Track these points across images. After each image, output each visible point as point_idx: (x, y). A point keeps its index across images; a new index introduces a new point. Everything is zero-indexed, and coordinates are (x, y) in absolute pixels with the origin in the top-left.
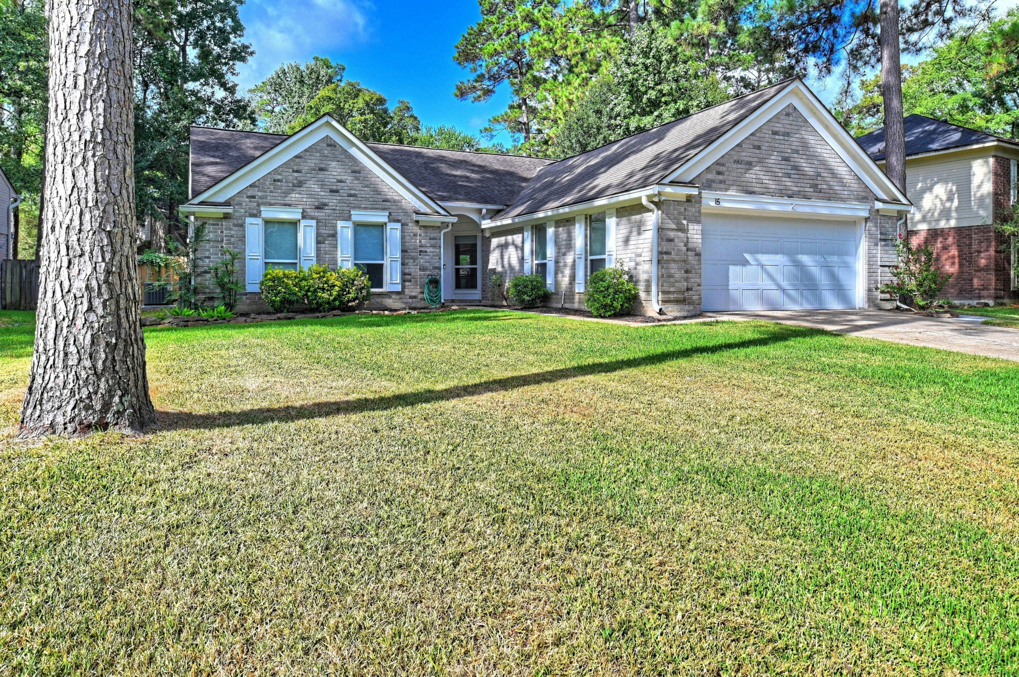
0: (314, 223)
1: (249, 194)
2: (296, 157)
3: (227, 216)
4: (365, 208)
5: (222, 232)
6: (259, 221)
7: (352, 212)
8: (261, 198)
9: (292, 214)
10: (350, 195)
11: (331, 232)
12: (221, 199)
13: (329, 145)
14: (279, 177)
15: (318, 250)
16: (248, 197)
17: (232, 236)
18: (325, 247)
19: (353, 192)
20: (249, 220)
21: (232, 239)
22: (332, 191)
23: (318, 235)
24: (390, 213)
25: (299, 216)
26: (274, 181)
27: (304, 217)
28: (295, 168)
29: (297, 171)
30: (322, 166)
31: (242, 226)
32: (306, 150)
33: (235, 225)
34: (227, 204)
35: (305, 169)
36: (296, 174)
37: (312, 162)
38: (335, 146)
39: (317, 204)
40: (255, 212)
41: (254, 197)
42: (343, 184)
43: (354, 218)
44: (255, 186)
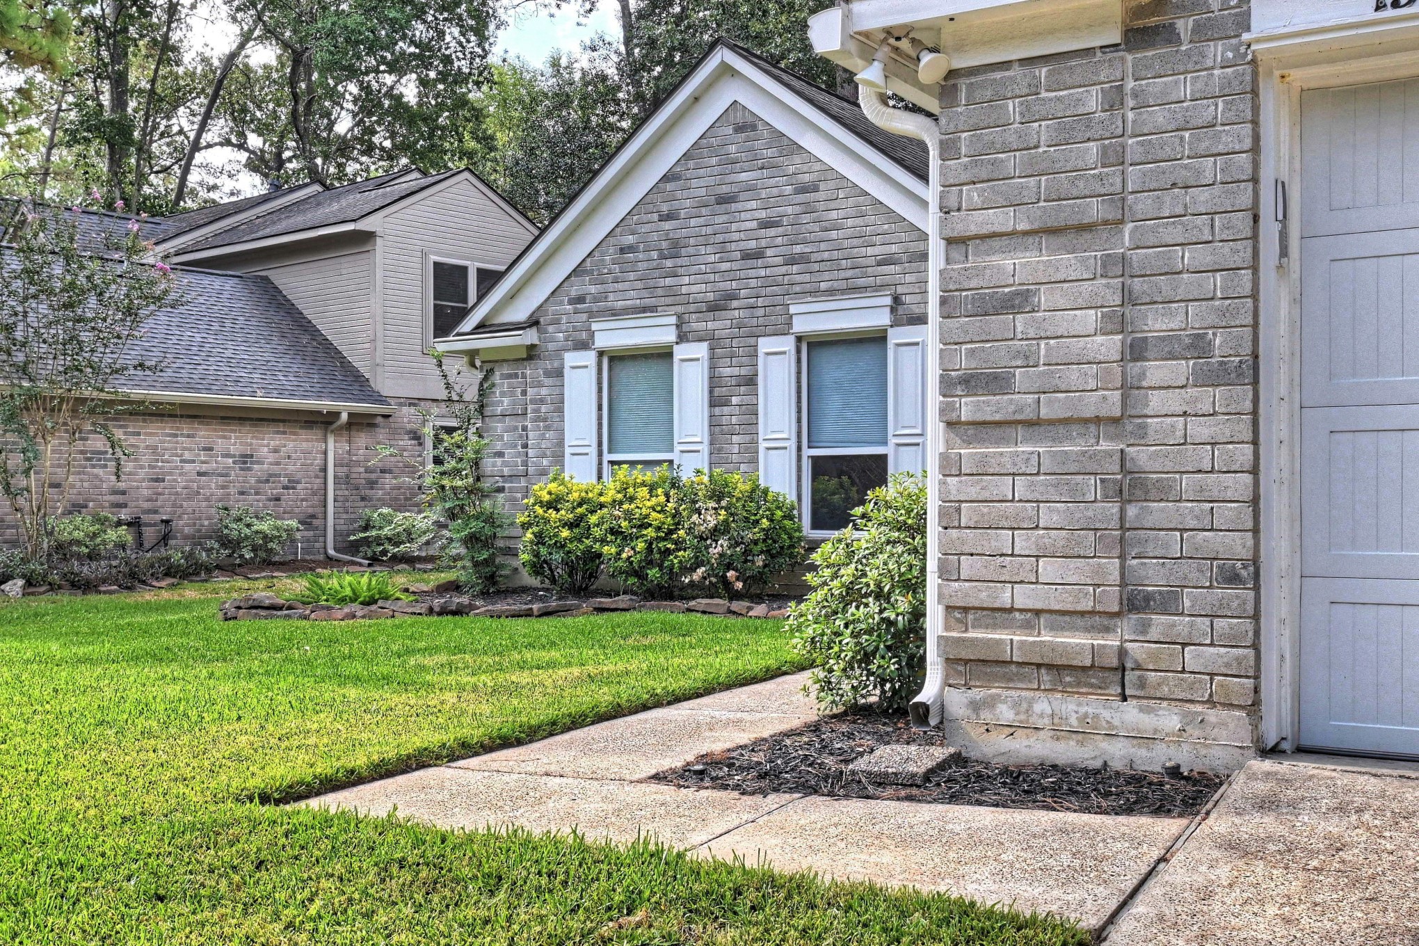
0: (700, 350)
1: (574, 292)
2: (666, 178)
3: (531, 353)
4: (831, 292)
5: (524, 393)
6: (589, 358)
7: (793, 310)
8: (596, 300)
9: (658, 332)
10: (791, 261)
11: (744, 371)
12: (519, 313)
13: (739, 129)
14: (630, 239)
15: (714, 423)
16: (570, 303)
17: (542, 401)
18: (731, 415)
19: (798, 249)
20: (571, 358)
21: (544, 408)
22: (747, 256)
23: (714, 381)
24: (897, 299)
25: (669, 336)
26: (622, 251)
27: (682, 338)
28: (665, 208)
29: (669, 217)
30: (725, 189)
31: (559, 373)
32: (687, 156)
33: (548, 374)
34: (533, 323)
35: (685, 205)
36: (667, 225)
37: (701, 185)
38: (754, 128)
39: (711, 296)
40: (584, 335)
41: (580, 299)
42: (772, 232)
43: (800, 326)
44: (586, 272)
